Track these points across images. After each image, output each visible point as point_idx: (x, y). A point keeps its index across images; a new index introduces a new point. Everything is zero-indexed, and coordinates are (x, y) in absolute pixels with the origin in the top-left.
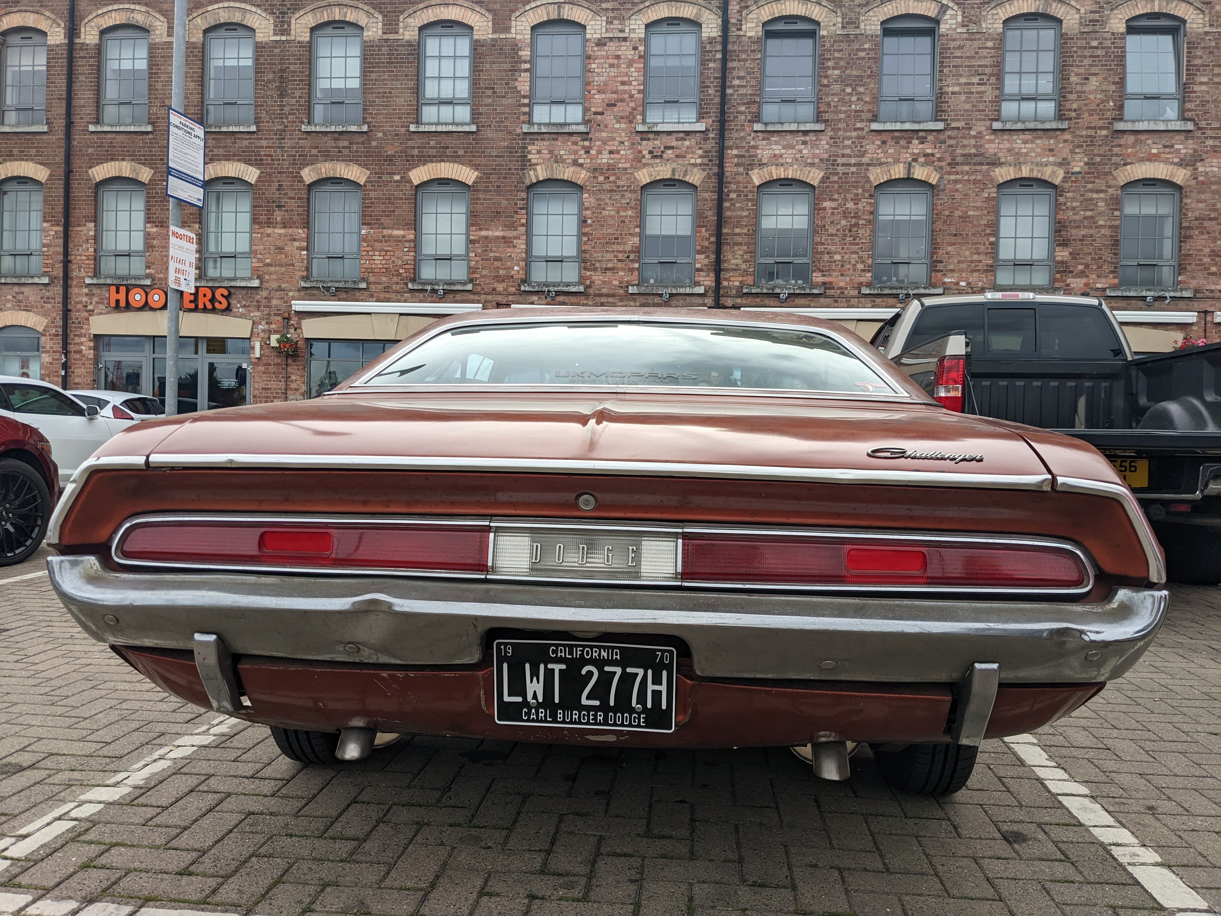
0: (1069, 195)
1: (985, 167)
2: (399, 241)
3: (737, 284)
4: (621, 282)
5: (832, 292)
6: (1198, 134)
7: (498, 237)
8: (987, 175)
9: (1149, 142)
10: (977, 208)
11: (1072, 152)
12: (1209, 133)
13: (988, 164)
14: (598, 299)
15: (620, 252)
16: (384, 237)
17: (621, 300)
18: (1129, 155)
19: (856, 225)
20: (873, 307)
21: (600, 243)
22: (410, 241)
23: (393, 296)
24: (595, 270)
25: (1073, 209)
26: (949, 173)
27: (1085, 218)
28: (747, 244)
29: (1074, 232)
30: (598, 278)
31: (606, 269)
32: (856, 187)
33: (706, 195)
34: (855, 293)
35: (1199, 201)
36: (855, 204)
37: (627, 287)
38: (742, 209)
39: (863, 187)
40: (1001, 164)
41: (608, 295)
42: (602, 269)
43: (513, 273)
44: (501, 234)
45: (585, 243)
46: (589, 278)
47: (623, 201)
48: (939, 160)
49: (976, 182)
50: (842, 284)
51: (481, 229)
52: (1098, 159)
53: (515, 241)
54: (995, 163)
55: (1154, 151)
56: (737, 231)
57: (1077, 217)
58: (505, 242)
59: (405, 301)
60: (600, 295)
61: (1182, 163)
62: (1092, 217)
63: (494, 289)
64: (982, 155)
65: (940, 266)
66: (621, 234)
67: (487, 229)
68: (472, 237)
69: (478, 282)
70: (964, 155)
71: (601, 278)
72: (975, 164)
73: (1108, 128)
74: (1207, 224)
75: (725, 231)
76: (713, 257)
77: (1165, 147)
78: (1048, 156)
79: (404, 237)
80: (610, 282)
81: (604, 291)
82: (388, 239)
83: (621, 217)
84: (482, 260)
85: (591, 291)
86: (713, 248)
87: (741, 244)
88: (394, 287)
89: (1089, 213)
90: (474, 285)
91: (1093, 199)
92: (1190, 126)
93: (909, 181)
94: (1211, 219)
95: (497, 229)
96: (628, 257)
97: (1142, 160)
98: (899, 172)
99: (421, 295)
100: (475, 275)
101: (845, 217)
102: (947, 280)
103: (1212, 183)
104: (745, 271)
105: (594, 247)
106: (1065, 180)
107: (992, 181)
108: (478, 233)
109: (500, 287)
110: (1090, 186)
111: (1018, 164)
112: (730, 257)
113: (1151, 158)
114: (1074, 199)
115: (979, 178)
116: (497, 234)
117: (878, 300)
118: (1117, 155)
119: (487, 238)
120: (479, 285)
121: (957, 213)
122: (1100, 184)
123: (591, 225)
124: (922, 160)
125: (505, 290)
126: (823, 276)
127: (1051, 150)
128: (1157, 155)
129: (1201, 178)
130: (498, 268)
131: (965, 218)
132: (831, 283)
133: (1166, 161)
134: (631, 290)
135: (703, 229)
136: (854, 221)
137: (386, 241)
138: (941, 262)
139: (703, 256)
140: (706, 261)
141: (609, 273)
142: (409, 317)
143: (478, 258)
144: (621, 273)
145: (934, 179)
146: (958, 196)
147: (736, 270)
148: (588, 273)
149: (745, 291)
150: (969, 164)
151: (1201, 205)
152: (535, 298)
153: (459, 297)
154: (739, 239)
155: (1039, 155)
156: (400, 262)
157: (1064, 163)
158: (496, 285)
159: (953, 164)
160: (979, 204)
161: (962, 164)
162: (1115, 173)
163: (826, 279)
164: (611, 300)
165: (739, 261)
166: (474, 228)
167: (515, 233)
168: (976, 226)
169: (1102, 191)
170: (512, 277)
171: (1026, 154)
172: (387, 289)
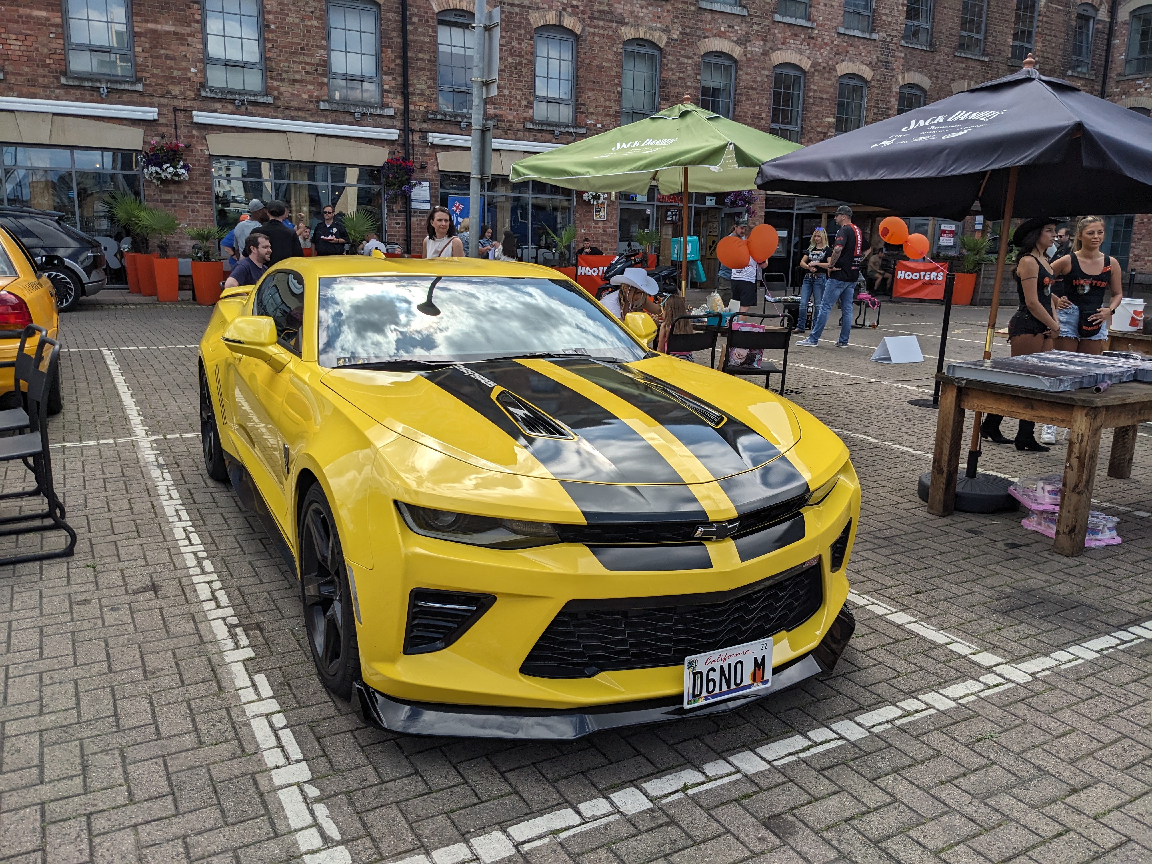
0: (670, 58)
1: (614, 25)
2: (42, 24)
3: (423, 108)
4: (310, 96)
5: (502, 124)
6: (749, 19)
7: (168, 33)
8: (615, 32)
9: (720, 21)
10: (608, 61)
11: (673, 22)
12: (755, 20)
13: (616, 22)
14: (287, 112)
15: (306, 63)
16: (20, 16)
17: (312, 115)
18: (707, 30)
19: (520, 63)
20: (535, 141)
21: (286, 52)
22: (57, 26)
23: (40, 91)
24: (282, 80)
25: (672, 70)
26: (590, 26)
27: (679, 78)
28: (430, 70)
29: (672, 89)
30: (286, 89)
31: (295, 81)
32: (520, 27)
33: (390, 15)
34: (520, 126)
35: (747, 74)
36: (520, 44)
37: (318, 102)
38: (424, 34)
39: (525, 28)
40: (626, 24)
41: (297, 109)
42: (289, 80)
43: (189, 75)
44: (172, 29)
45: (270, 50)
46: (277, 88)
47: (307, 9)
48: (583, 12)
49: (608, 37)
50: (510, 118)
51: (147, 21)
52: (688, 30)
53: (189, 39)
54: (621, 22)
55: (723, 29)
56: (421, 56)
57: (674, 77)
58: (178, 39)
59: (57, 98)
60: (290, 108)
61: (739, 42)
62: (683, 79)
63: (169, 92)
64: (612, 13)
65: (583, 109)
66: (307, 45)
67: (156, 22)
68: (136, 29)
69: (148, 82)
70: (600, 11)
71: (290, 90)
72: (607, 21)
73: (695, 5)
74: (751, 92)
75: (409, 54)
76: (400, 79)
77: (729, 26)
78: (656, 22)
79: (48, 19)
80: (299, 95)
81: (294, 104)
82: (28, 20)
83: (306, 26)
84: (151, 56)
85: (280, 103)
86: (399, 70)
87: (424, 69)
88: (41, 80)
89: (682, 75)
90: (144, 85)
91: (684, 63)
92: (745, 13)
93: (559, 27)
94: (753, 89)
95: (167, 23)
96: (317, 70)
97: (715, 36)
98: (552, 18)
99: (78, 92)
100: (145, 74)
101: (512, 55)
102: (588, 121)
103: (755, 60)
104: (429, 96)
105: (279, 56)
106: (667, 44)
107: (619, 38)
108: (144, 25)
109: (176, 90)
110: (683, 52)
111: (637, 26)
112: (415, 81)
113: (720, 35)
114: (672, 62)
115: (610, 33)
116: (166, 28)
117: (539, 135)
118: (700, 29)
119: (155, 31)
120: (150, 85)
121: (595, 63)
122: (689, 51)
123: (274, 31)
124: (569, 10)
125: (182, 93)
126: (495, 108)
127: (659, 17)
128: (724, 33)
129: (749, 56)
130: (171, 68)
131: (600, 67)
132: (502, 116)
133: (729, 39)
134: (322, 105)
135: (389, 50)
136: (518, 59)
137: (24, 23)
138: (584, 105)
139: (390, 78)
140: (393, 83)
141: (297, 86)
142: (65, 118)
143: (146, 55)
144: (310, 87)
145: (578, 30)
146: (596, 47)
147: (421, 95)
148: (275, 84)
149: (431, 116)
150: (603, 20)
151: (748, 77)
152: (218, 106)
153: (125, 97)
154: (423, 65)
155: (651, 20)
156: (46, 51)
157: (666, 30)
158: (170, 87)
159: (592, 18)
160: (611, 57)
161: (599, 19)
162: (698, 44)
163: (498, 112)
164: (300, 114)
165: (423, 87)
166: (139, 19)
167: (188, 30)
168: (608, 76)
169: (690, 58)
170: (189, 79)
171: (643, 18)
172: (31, 82)
